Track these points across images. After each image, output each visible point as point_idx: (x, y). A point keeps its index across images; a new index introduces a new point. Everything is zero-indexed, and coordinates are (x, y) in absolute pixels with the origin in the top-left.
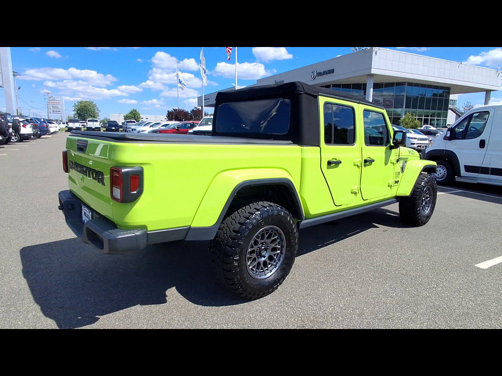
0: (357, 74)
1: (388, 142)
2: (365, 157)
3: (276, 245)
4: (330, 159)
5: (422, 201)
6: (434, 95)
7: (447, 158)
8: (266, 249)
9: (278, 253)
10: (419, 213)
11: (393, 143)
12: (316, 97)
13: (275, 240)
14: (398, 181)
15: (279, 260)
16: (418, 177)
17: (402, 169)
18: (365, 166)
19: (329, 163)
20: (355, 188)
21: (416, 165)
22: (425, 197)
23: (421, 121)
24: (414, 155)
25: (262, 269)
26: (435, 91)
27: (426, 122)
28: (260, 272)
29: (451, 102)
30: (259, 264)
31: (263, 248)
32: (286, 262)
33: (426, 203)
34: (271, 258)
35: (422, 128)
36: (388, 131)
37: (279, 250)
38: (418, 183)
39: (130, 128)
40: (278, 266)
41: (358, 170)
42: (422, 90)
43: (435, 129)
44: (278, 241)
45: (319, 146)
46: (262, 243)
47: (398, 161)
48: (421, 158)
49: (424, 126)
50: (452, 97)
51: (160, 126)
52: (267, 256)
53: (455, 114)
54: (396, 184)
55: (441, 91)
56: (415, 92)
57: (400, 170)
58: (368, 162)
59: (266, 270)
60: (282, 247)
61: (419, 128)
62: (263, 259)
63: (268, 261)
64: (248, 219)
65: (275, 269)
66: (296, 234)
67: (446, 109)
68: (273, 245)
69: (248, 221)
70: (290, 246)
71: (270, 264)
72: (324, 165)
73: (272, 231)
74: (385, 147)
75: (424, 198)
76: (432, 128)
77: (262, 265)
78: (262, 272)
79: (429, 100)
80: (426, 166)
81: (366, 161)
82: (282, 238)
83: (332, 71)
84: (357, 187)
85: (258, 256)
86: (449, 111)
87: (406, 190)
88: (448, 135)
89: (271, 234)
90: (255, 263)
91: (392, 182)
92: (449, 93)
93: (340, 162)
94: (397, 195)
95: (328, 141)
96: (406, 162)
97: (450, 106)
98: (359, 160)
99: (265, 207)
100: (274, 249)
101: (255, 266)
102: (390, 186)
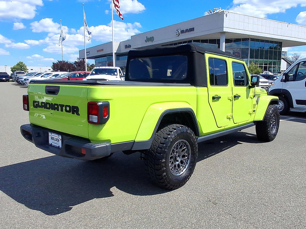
0: (213, 32)
1: (248, 83)
2: (234, 94)
3: (185, 153)
4: (214, 95)
5: (271, 124)
6: (270, 48)
7: (284, 95)
8: (179, 156)
9: (186, 159)
10: (269, 132)
11: (251, 84)
12: (203, 54)
13: (184, 150)
14: (255, 110)
15: (187, 163)
16: (268, 108)
17: (257, 102)
18: (235, 100)
19: (213, 98)
20: (229, 115)
21: (266, 99)
22: (273, 122)
23: (262, 68)
24: (263, 92)
25: (177, 169)
26: (271, 45)
27: (265, 69)
28: (176, 171)
29: (283, 53)
30: (175, 166)
31: (177, 155)
32: (191, 164)
33: (273, 125)
34: (182, 162)
35: (263, 74)
36: (247, 76)
37: (186, 157)
38: (267, 112)
39: (22, 78)
40: (187, 167)
41: (230, 103)
42: (261, 44)
43: (273, 74)
44: (186, 150)
45: (207, 87)
46: (177, 152)
47: (254, 96)
48: (268, 95)
49: (264, 72)
50: (284, 49)
51: (51, 76)
52: (179, 160)
53: (286, 63)
54: (254, 112)
55: (275, 45)
56: (257, 46)
57: (255, 103)
58: (236, 97)
59: (179, 170)
60: (189, 154)
61: (262, 74)
62: (177, 163)
63: (180, 164)
64: (169, 135)
65: (185, 170)
66: (197, 146)
67: (280, 59)
68: (183, 154)
69: (169, 136)
70: (193, 154)
71: (181, 166)
72: (211, 99)
73: (182, 144)
74: (246, 87)
75: (271, 122)
76: (270, 74)
77: (177, 167)
78: (177, 171)
79: (267, 51)
80: (272, 100)
81: (235, 97)
82: (189, 148)
83: (192, 30)
84: (231, 114)
85: (174, 160)
86: (282, 60)
87: (260, 116)
88: (284, 78)
89: (182, 146)
90: (173, 165)
91: (251, 111)
92: (281, 47)
93: (220, 98)
94: (255, 120)
95: (212, 84)
96: (259, 97)
97: (282, 57)
98: (231, 96)
99: (179, 127)
100: (184, 156)
101: (173, 167)
102: (250, 114)
